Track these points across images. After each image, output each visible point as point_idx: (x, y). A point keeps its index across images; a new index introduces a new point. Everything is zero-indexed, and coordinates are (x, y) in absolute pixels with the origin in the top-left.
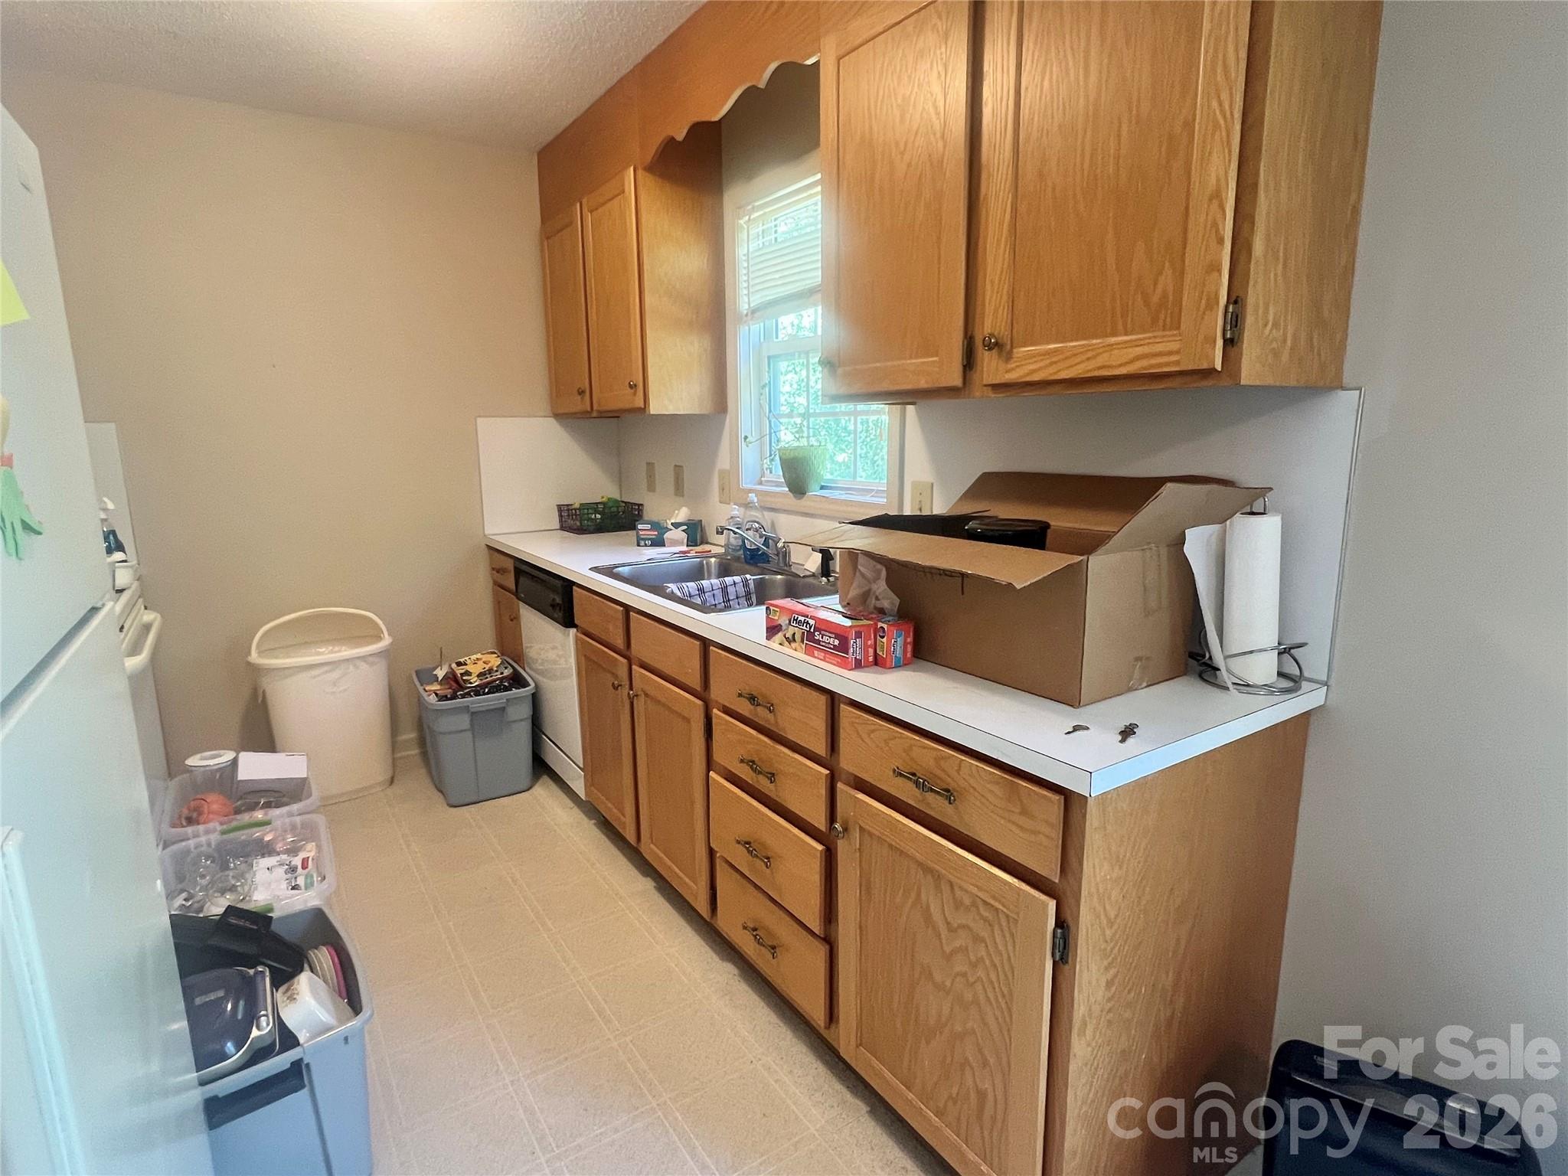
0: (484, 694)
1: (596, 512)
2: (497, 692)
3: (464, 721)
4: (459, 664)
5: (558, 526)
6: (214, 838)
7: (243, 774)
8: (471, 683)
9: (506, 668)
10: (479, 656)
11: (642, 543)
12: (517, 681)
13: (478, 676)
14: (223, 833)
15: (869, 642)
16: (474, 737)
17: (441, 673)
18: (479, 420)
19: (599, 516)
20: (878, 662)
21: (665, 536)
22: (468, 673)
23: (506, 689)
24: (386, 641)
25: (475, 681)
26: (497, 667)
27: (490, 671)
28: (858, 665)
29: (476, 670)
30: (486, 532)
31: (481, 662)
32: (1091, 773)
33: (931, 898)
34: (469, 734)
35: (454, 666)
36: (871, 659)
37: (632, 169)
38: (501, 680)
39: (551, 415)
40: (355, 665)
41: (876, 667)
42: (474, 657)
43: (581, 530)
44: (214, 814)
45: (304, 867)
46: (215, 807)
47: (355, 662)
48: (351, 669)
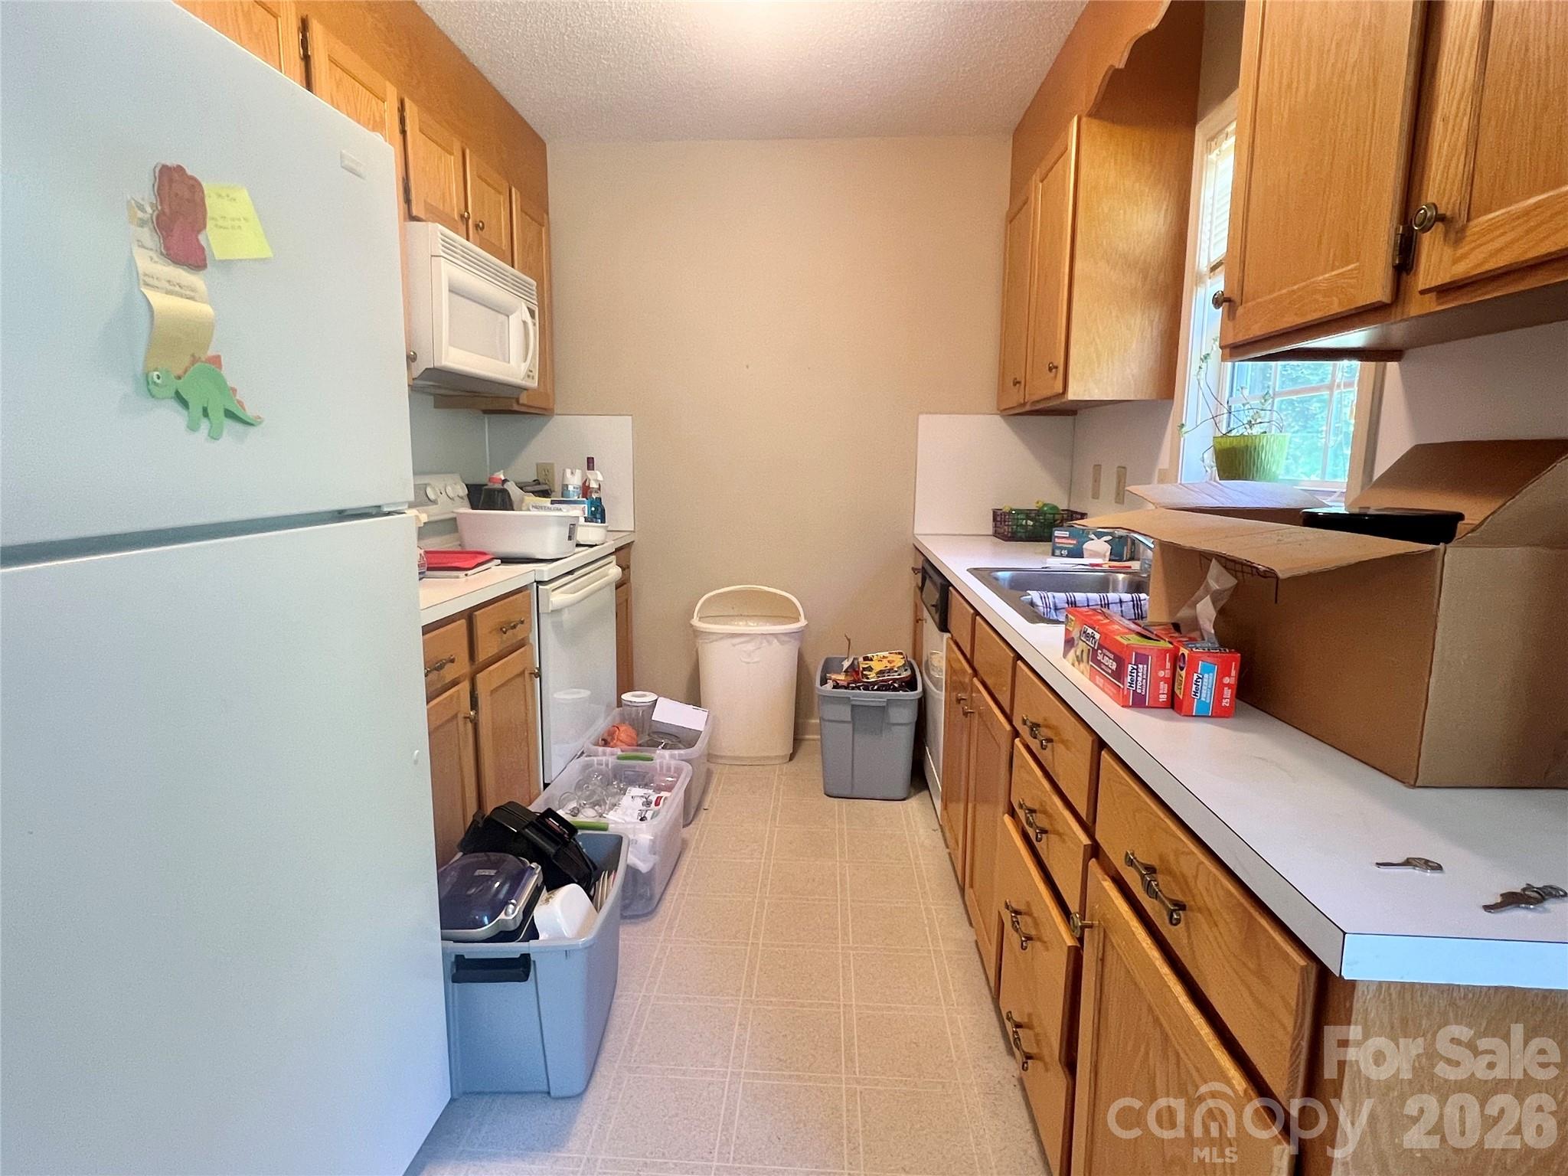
0: (873, 690)
1: (1028, 517)
2: (886, 690)
3: (845, 713)
4: (866, 659)
5: (990, 531)
6: (612, 760)
7: (657, 716)
8: (868, 678)
9: (906, 670)
10: (886, 654)
11: (1058, 552)
12: (910, 684)
13: (877, 673)
14: (619, 758)
15: (1162, 674)
16: (853, 730)
17: (846, 664)
18: (922, 418)
19: (1030, 523)
20: (1174, 704)
21: (1084, 546)
22: (870, 669)
23: (895, 689)
24: (803, 622)
25: (872, 677)
26: (898, 668)
27: (891, 670)
28: (1138, 702)
29: (877, 666)
30: (915, 532)
31: (885, 661)
32: (1345, 933)
33: (1158, 1064)
34: (850, 726)
35: (861, 659)
36: (1163, 698)
37: (1075, 119)
38: (895, 680)
39: (995, 411)
40: (768, 641)
41: (1171, 710)
42: (881, 654)
43: (1012, 537)
44: (621, 741)
45: (657, 804)
46: (623, 736)
47: (769, 637)
48: (765, 644)
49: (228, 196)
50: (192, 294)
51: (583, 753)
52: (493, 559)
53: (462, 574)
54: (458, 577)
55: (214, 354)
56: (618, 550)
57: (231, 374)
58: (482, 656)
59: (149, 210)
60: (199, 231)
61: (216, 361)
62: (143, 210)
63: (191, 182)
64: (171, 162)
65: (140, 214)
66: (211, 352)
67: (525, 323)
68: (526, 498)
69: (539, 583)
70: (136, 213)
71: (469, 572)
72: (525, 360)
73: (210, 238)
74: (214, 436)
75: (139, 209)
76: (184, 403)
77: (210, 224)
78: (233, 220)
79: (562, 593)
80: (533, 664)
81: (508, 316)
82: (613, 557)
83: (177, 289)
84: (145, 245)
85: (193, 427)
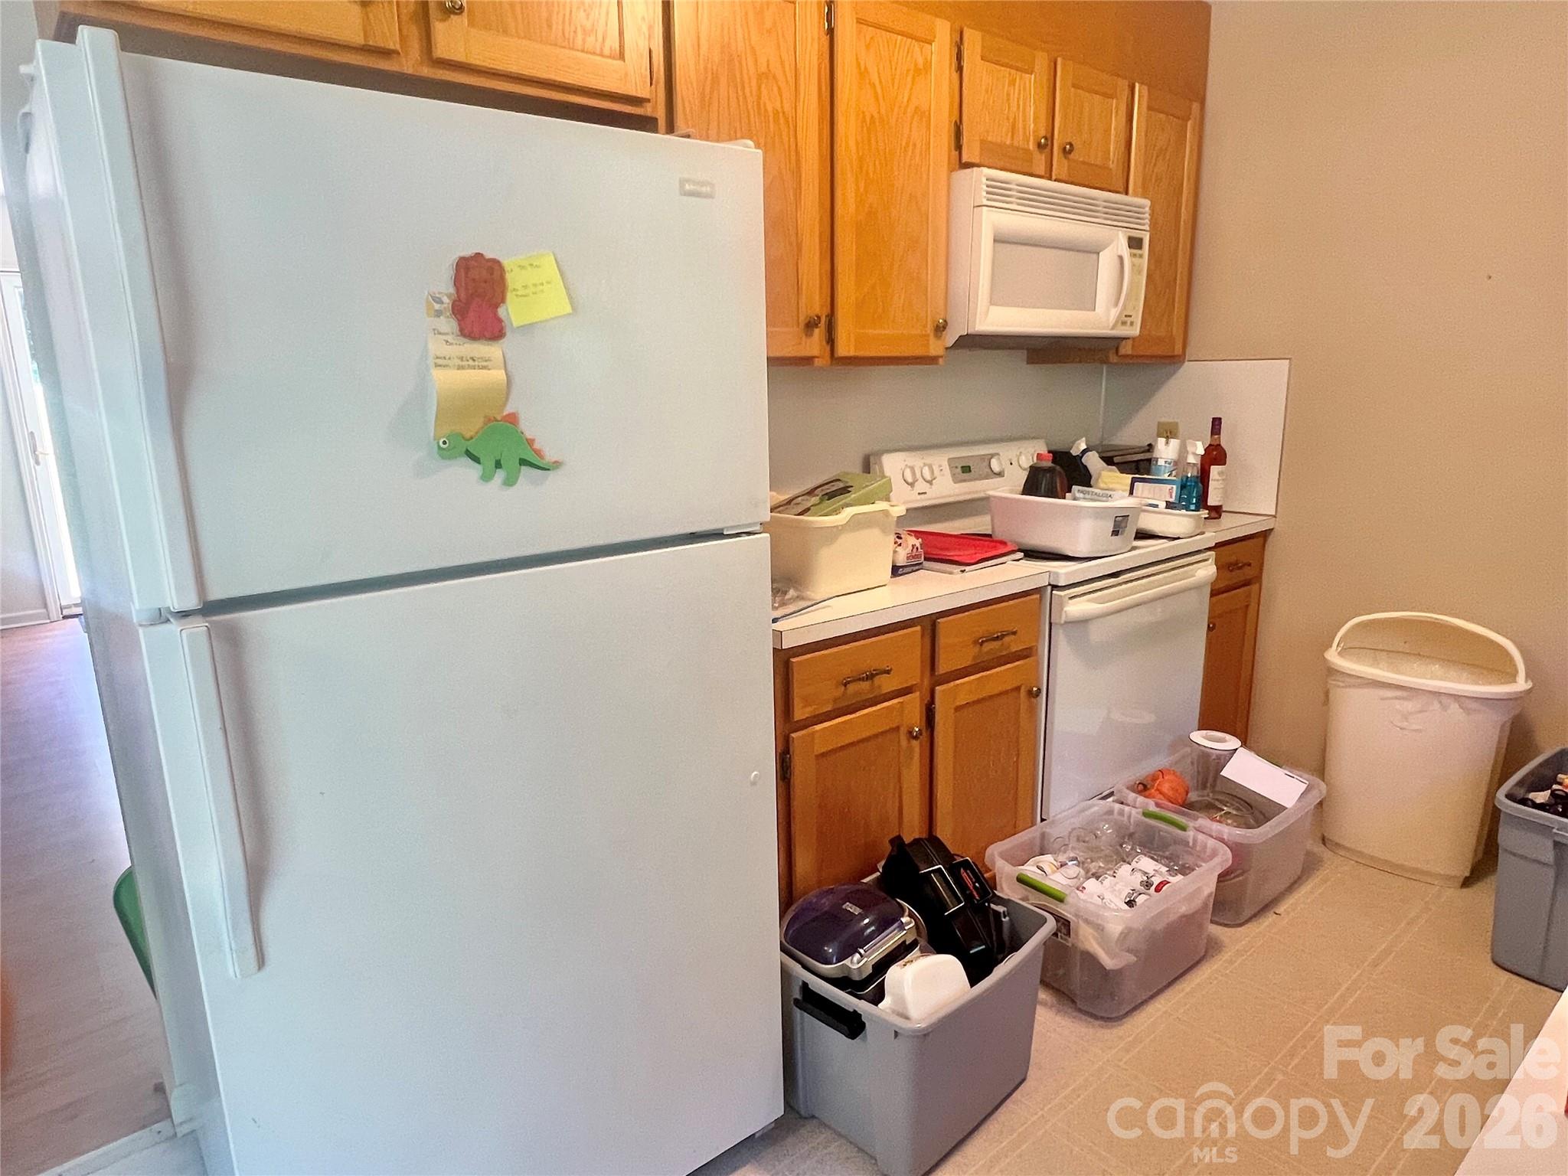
3: (1543, 849)
6: (1138, 814)
7: (1229, 772)
14: (1147, 814)
16: (1557, 880)
24: (1516, 686)
34: (1550, 872)
44: (1161, 793)
45: (1158, 890)
46: (1166, 788)
47: (1444, 700)
48: (1436, 706)
49: (531, 265)
50: (485, 364)
51: (1111, 794)
52: (1013, 552)
53: (957, 569)
54: (951, 573)
55: (512, 411)
56: (1218, 545)
57: (528, 427)
58: (943, 668)
59: (446, 300)
60: (497, 306)
61: (512, 419)
62: (441, 302)
63: (490, 264)
64: (468, 252)
65: (437, 306)
66: (508, 410)
67: (1121, 258)
68: (1105, 474)
69: (1054, 587)
70: (433, 306)
71: (967, 568)
72: (1116, 304)
73: (510, 310)
74: (509, 482)
75: (437, 303)
76: (476, 460)
77: (510, 296)
78: (535, 285)
79: (1089, 601)
80: (1038, 679)
81: (1099, 253)
82: (1213, 553)
83: (471, 363)
84: (442, 331)
85: (486, 478)
